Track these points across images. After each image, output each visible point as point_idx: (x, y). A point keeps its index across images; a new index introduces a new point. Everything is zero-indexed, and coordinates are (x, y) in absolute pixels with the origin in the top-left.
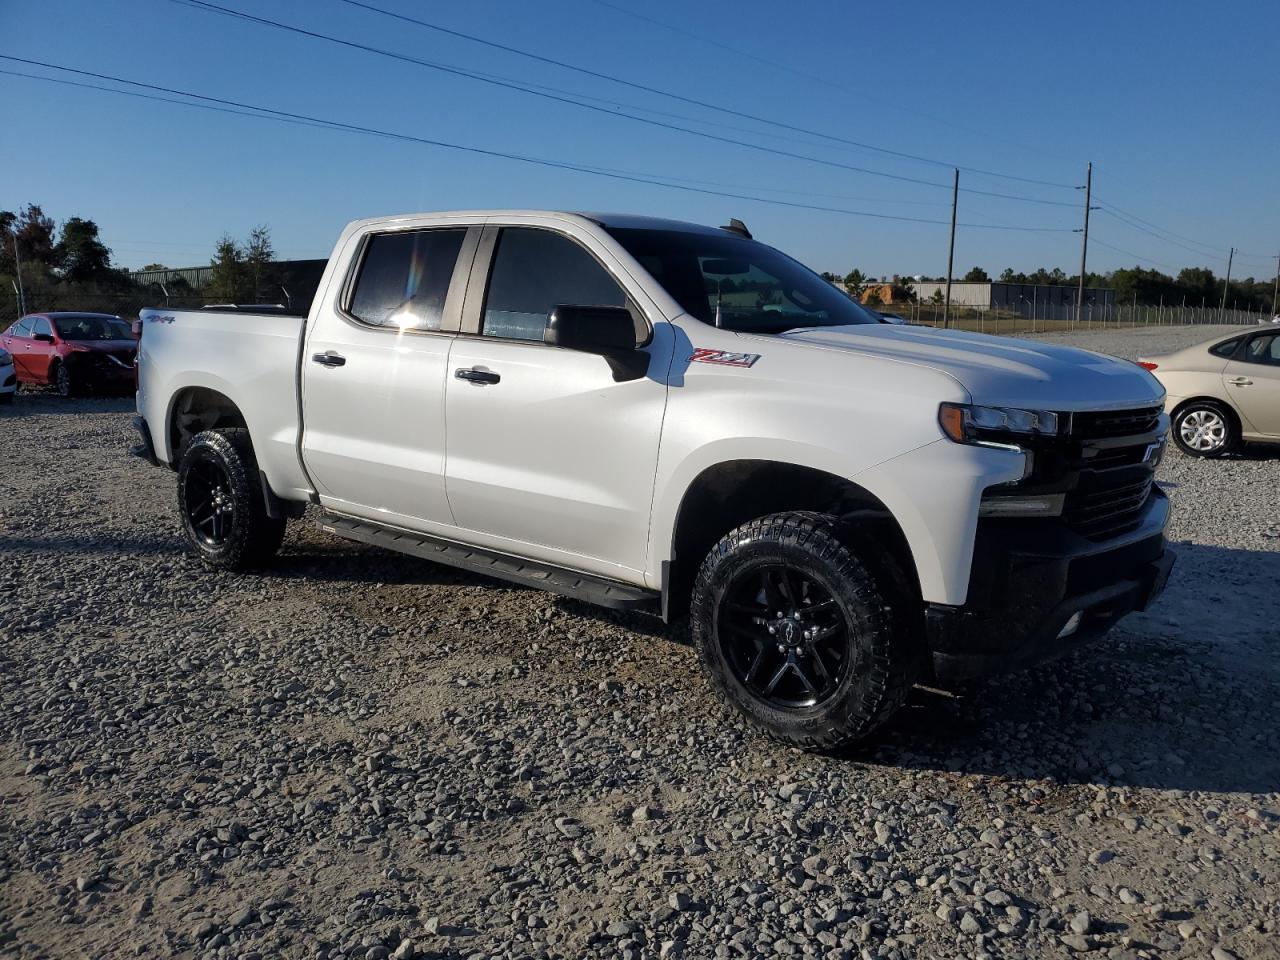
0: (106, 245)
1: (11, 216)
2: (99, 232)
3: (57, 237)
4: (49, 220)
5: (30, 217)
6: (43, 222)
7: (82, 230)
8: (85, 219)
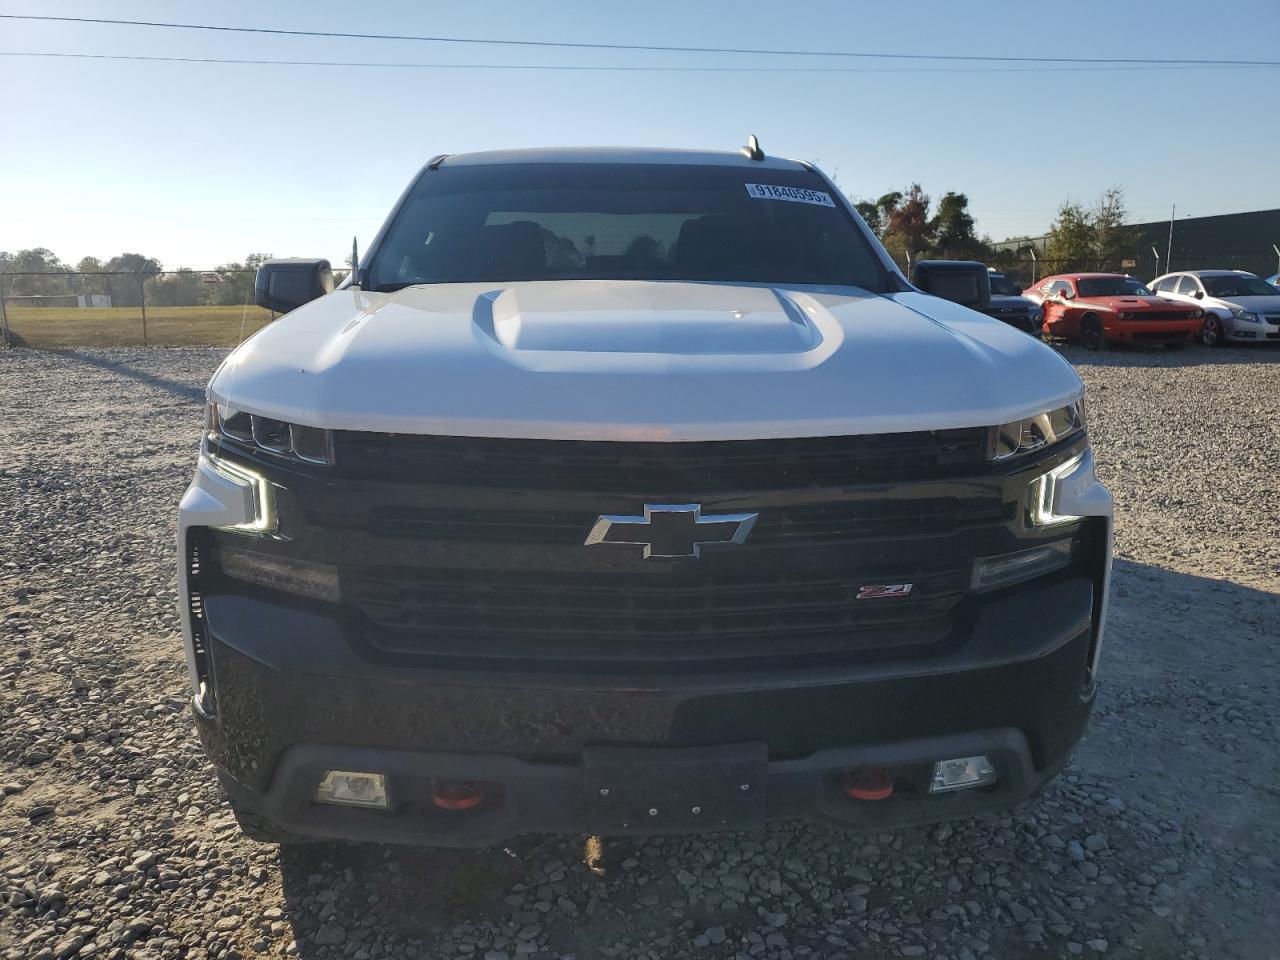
0: (973, 215)
1: (899, 195)
2: (969, 203)
3: (932, 213)
4: (927, 197)
5: (912, 194)
6: (921, 199)
7: (955, 203)
8: (958, 193)
